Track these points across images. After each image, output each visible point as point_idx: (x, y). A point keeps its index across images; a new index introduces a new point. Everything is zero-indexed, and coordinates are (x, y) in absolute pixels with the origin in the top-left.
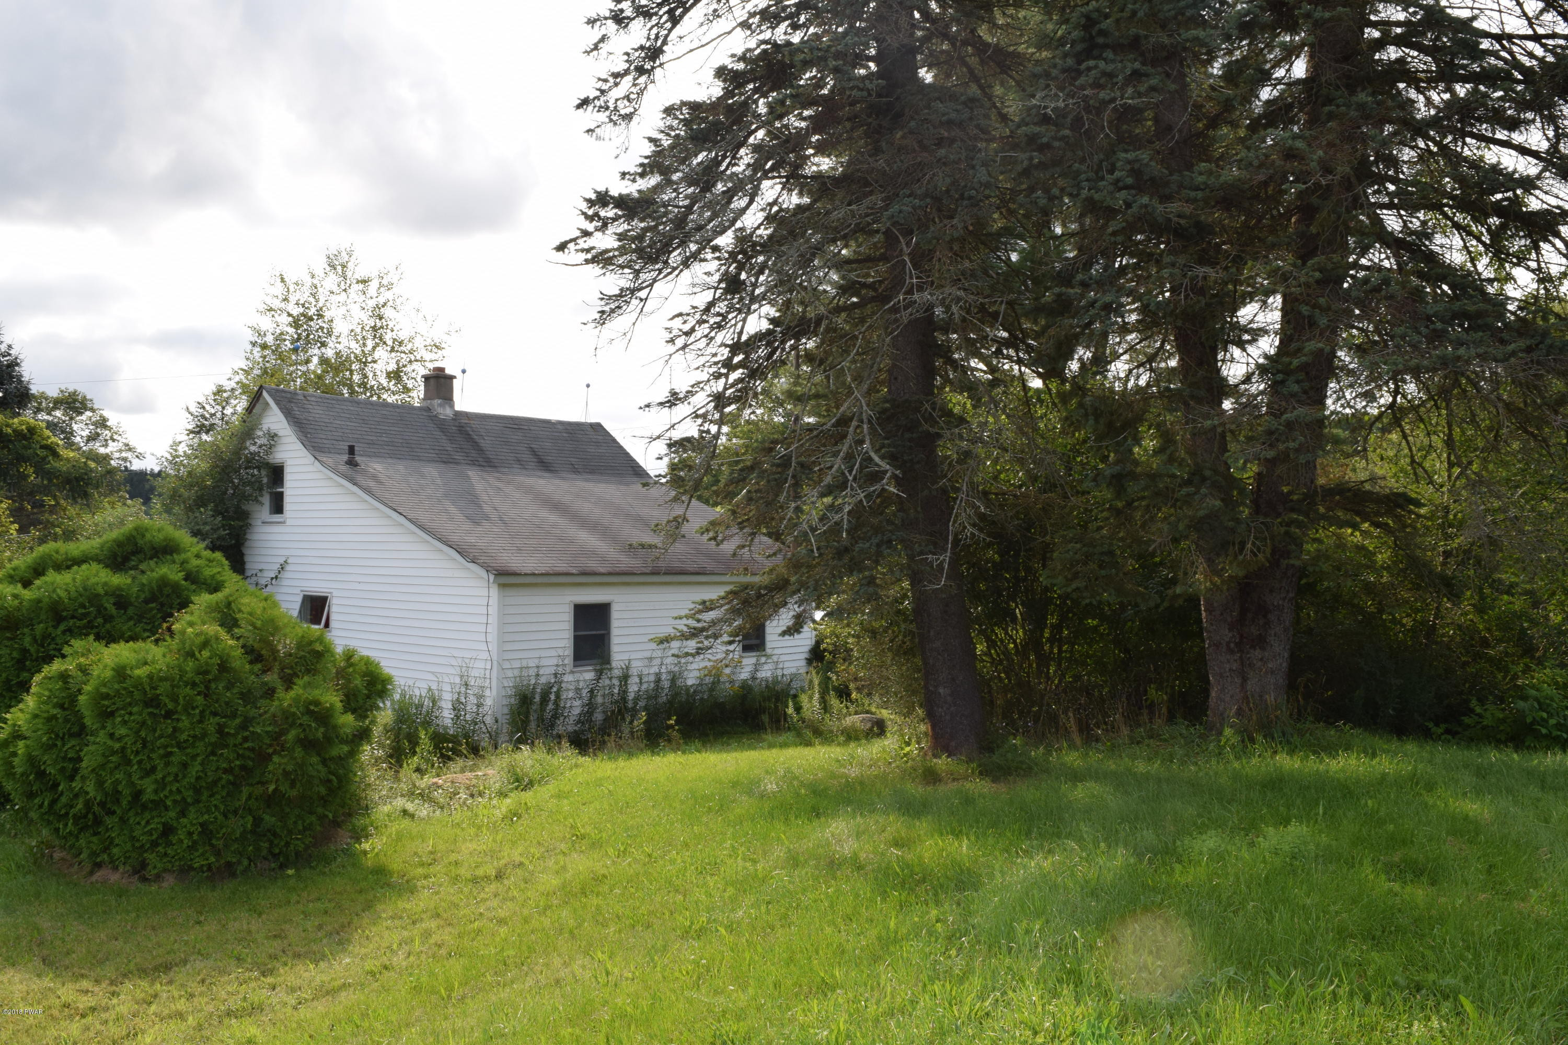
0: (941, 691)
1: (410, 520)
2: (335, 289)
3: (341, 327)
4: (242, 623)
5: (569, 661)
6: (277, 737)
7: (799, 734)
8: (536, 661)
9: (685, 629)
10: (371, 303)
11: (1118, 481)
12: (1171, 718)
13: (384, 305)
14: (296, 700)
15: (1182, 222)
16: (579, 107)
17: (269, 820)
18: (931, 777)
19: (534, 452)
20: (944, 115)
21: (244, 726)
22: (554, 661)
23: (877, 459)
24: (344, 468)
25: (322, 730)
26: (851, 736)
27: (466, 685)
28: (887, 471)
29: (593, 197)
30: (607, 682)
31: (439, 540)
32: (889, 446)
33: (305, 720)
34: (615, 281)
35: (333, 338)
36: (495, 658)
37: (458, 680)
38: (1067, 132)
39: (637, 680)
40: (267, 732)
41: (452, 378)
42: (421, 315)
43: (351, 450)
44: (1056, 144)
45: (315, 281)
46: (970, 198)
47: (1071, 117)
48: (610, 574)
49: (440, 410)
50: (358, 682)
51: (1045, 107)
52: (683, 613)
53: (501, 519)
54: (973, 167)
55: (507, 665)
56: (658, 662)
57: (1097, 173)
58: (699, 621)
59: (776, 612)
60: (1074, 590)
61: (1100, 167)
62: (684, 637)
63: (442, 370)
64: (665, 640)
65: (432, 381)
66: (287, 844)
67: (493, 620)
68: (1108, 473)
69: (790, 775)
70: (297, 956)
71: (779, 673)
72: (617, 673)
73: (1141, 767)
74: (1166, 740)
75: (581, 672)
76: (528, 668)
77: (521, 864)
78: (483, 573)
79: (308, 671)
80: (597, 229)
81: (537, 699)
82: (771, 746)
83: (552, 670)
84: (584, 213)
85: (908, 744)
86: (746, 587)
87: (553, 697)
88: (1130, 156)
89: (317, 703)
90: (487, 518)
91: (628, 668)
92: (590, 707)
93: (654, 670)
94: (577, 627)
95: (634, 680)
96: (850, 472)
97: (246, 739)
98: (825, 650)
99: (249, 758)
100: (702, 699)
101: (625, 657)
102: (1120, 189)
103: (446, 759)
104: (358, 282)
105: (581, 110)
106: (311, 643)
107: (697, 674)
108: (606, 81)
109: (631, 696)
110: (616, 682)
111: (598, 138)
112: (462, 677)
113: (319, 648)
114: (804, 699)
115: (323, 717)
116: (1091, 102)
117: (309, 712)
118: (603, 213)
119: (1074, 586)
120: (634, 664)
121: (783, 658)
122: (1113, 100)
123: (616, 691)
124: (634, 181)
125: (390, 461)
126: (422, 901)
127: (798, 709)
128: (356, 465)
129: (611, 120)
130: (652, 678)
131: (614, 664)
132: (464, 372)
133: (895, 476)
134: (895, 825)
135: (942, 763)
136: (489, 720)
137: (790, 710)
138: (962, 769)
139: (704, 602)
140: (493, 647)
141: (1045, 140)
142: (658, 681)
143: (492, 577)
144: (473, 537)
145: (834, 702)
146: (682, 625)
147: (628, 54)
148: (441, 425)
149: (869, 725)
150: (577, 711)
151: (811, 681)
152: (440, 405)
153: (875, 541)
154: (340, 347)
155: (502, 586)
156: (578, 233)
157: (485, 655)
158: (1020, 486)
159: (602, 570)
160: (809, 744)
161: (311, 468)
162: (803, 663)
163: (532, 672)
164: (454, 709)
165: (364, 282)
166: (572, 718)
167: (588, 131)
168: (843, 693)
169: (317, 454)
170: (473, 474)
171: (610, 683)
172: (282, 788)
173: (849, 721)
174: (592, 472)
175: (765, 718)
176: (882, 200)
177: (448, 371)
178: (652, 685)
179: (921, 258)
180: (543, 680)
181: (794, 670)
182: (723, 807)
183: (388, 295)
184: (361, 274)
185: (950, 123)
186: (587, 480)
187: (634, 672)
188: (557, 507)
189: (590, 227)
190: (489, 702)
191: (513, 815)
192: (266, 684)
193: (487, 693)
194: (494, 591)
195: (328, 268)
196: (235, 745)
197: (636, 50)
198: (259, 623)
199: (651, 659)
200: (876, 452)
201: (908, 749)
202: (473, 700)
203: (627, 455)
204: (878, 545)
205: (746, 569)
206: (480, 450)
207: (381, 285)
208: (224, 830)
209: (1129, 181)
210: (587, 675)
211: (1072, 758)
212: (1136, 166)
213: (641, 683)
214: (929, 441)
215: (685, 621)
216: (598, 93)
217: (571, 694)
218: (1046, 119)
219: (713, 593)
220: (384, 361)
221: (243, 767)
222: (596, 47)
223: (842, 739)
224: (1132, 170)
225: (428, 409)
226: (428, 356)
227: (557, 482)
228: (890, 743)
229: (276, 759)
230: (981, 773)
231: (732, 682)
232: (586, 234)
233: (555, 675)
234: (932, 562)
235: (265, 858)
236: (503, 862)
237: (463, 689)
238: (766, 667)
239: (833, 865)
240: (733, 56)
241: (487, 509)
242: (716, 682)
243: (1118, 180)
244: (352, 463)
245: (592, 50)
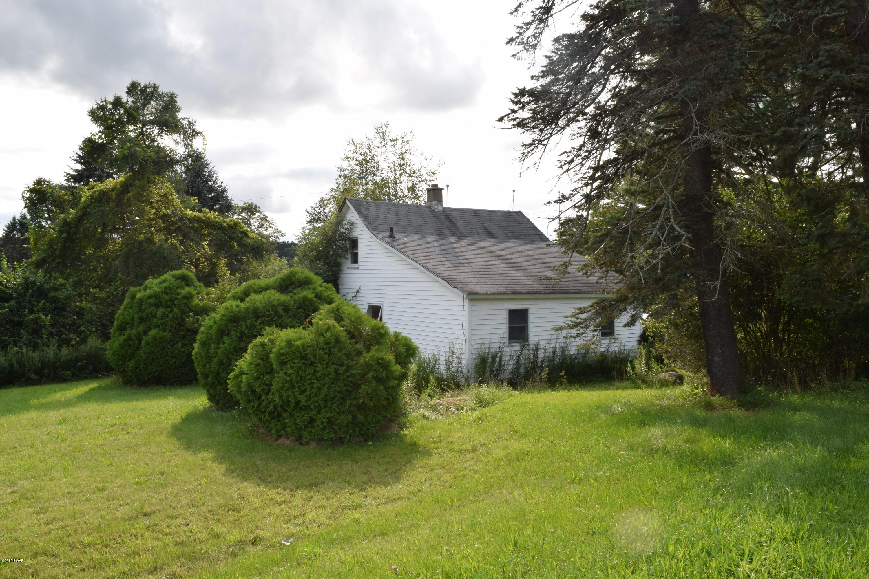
0: (716, 359)
1: (422, 266)
2: (379, 145)
3: (383, 165)
4: (345, 319)
5: (506, 340)
6: (363, 375)
7: (634, 382)
8: (489, 340)
9: (570, 323)
10: (398, 152)
11: (822, 238)
12: (857, 377)
13: (405, 152)
14: (372, 357)
15: (861, 85)
16: (508, 43)
17: (361, 418)
18: (709, 407)
19: (485, 228)
20: (714, 31)
21: (347, 370)
22: (498, 340)
23: (677, 228)
24: (387, 239)
25: (385, 372)
26: (664, 384)
27: (452, 352)
28: (683, 235)
29: (517, 92)
30: (527, 352)
31: (438, 276)
32: (685, 221)
33: (377, 367)
34: (529, 136)
35: (380, 171)
36: (467, 338)
37: (448, 350)
38: (789, 36)
39: (543, 351)
40: (358, 373)
41: (441, 190)
42: (424, 156)
43: (391, 230)
44: (782, 44)
45: (369, 142)
46: (730, 78)
47: (791, 27)
48: (528, 293)
49: (436, 207)
50: (401, 349)
51: (775, 23)
52: (569, 314)
53: (469, 265)
54: (732, 60)
55: (473, 342)
56: (554, 341)
57: (807, 59)
58: (578, 318)
59: (621, 314)
60: (796, 302)
61: (809, 55)
62: (570, 327)
63: (436, 185)
64: (560, 329)
65: (431, 192)
66: (368, 429)
67: (466, 318)
68: (816, 233)
69: (628, 404)
70: (376, 483)
71: (622, 348)
72: (532, 347)
73: (836, 404)
74: (853, 390)
75: (512, 346)
76: (484, 343)
77: (484, 444)
78: (461, 293)
79: (377, 343)
80: (519, 109)
81: (490, 360)
82: (618, 388)
83: (497, 345)
84: (512, 101)
85: (697, 388)
86: (603, 300)
87: (498, 359)
88: (828, 47)
89: (382, 359)
90: (462, 264)
91: (538, 344)
92: (518, 365)
93: (553, 345)
94: (509, 324)
95: (541, 351)
96: (662, 236)
97: (348, 377)
98: (649, 336)
99: (350, 386)
100: (579, 362)
101: (537, 338)
102: (822, 68)
103: (443, 390)
104: (391, 141)
105: (509, 45)
106: (378, 329)
107: (576, 348)
108: (522, 28)
109: (540, 360)
110: (532, 352)
111: (519, 59)
112: (450, 348)
113: (382, 331)
114: (636, 362)
115: (385, 366)
116: (803, 18)
117: (379, 363)
118: (522, 100)
119: (795, 299)
120: (541, 342)
121: (625, 340)
122: (817, 15)
123: (532, 357)
124: (538, 80)
125: (410, 235)
126: (435, 460)
127: (633, 368)
128: (394, 237)
129: (525, 49)
130: (551, 350)
131: (530, 342)
132: (448, 186)
133: (688, 238)
134: (688, 431)
135: (716, 399)
136: (464, 371)
137: (629, 369)
138: (728, 403)
139: (580, 309)
140: (466, 332)
141: (775, 42)
142: (554, 351)
143: (465, 296)
144: (455, 274)
145: (654, 365)
146: (569, 321)
147: (533, 12)
148: (437, 215)
149: (674, 378)
150: (510, 367)
151: (641, 353)
152: (436, 204)
153: (677, 274)
154: (383, 176)
155: (471, 300)
156: (509, 112)
157: (462, 337)
158: (764, 242)
159: (524, 291)
160: (639, 388)
161: (371, 240)
162: (636, 343)
163: (487, 346)
164: (446, 365)
165: (395, 141)
166: (508, 371)
167: (513, 56)
168: (659, 360)
169: (374, 232)
170: (454, 241)
171: (528, 352)
172: (366, 402)
173: (662, 375)
174: (517, 238)
175: (614, 373)
176: (679, 83)
177: (439, 186)
178: (551, 354)
179: (701, 114)
180: (492, 350)
181: (631, 347)
182: (591, 418)
183: (407, 147)
184: (393, 136)
185: (718, 35)
186: (514, 243)
187: (541, 346)
188: (499, 257)
189: (516, 108)
190: (464, 361)
191: (479, 420)
192: (357, 349)
193: (463, 357)
194: (467, 303)
195: (376, 135)
196: (343, 379)
197: (538, 9)
198: (353, 319)
199: (551, 340)
200: (677, 224)
201: (696, 391)
202: (456, 360)
203: (536, 228)
204: (679, 277)
205: (604, 290)
206: (457, 228)
207: (403, 142)
208: (338, 421)
209: (828, 62)
210: (516, 348)
211: (795, 399)
212: (832, 53)
213: (545, 353)
214: (708, 218)
215: (570, 319)
216: (518, 35)
217: (507, 358)
218: (775, 30)
219: (585, 304)
220: (406, 182)
221: (347, 391)
222: (516, 10)
223: (658, 385)
224: (829, 55)
225: (429, 207)
226: (428, 178)
227: (498, 244)
228: (686, 388)
229: (363, 387)
230: (739, 406)
231: (595, 353)
232: (514, 111)
233: (499, 347)
234: (710, 286)
235: (358, 436)
236: (475, 443)
237: (451, 354)
238: (615, 345)
239: (652, 451)
240: (591, 6)
241: (462, 259)
242: (586, 353)
243: (820, 62)
244: (392, 236)
245: (514, 12)
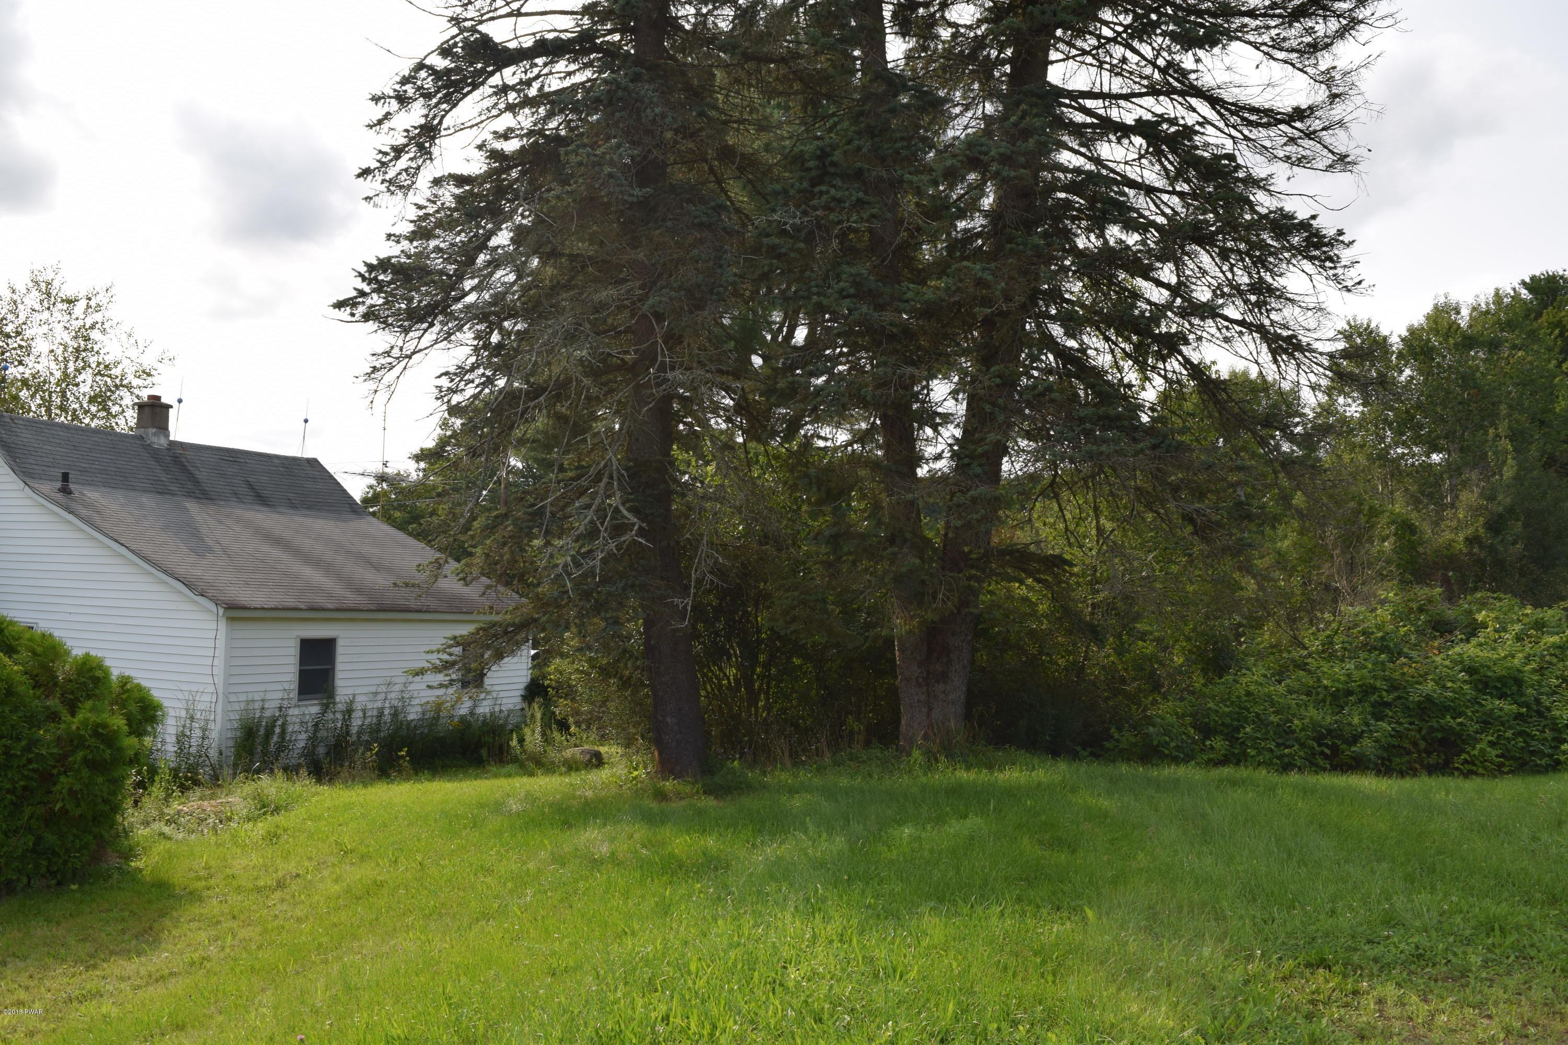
0: (669, 720)
1: (133, 551)
2: (37, 307)
3: (41, 346)
4: (22, 649)
5: (294, 695)
6: (61, 759)
7: (522, 766)
8: (262, 694)
9: (438, 662)
10: (77, 324)
11: (835, 540)
12: (867, 744)
13: (92, 327)
14: (85, 723)
15: (895, 330)
16: (359, 176)
17: (50, 838)
18: (661, 796)
19: (251, 486)
20: (696, 217)
21: (28, 749)
22: (279, 695)
23: (625, 512)
24: (59, 496)
25: (109, 751)
26: (572, 766)
27: (192, 718)
28: (633, 525)
29: (375, 262)
30: (331, 716)
31: (165, 572)
32: (632, 501)
33: (92, 742)
34: (384, 339)
35: (32, 358)
36: (220, 691)
37: (183, 714)
38: (801, 245)
39: (361, 714)
40: (51, 754)
41: (169, 407)
42: (132, 341)
43: (65, 477)
44: (793, 255)
45: (15, 297)
46: (718, 294)
47: (805, 231)
48: (337, 610)
49: (155, 439)
50: (133, 708)
51: (785, 224)
52: (434, 648)
53: (225, 552)
54: (721, 266)
55: (233, 698)
56: (382, 696)
57: (824, 280)
58: (451, 655)
59: (519, 648)
60: (792, 632)
61: (827, 276)
62: (436, 669)
63: (158, 398)
64: (421, 672)
65: (147, 410)
66: (65, 862)
67: (221, 652)
68: (827, 533)
69: (530, 798)
71: (497, 709)
72: (340, 707)
73: (844, 782)
74: (864, 762)
75: (306, 706)
76: (253, 701)
77: (298, 875)
78: (212, 607)
79: (89, 697)
80: (374, 291)
81: (262, 731)
82: (496, 776)
83: (276, 704)
84: (361, 275)
85: (636, 769)
86: (494, 624)
87: (277, 730)
88: (853, 270)
89: (105, 726)
90: (210, 550)
91: (352, 702)
92: (313, 740)
93: (379, 704)
94: (302, 662)
95: (358, 714)
96: (602, 524)
97: (30, 761)
98: (549, 686)
99: (32, 779)
100: (422, 733)
101: (350, 691)
102: (844, 297)
103: (184, 789)
104: (63, 301)
105: (362, 179)
106: (91, 669)
107: (419, 709)
108: (386, 154)
109: (354, 730)
110: (339, 716)
111: (375, 205)
112: (187, 710)
113: (98, 673)
114: (527, 731)
115: (108, 738)
116: (823, 222)
117: (96, 734)
118: (381, 277)
119: (793, 628)
120: (359, 699)
121: (502, 694)
122: (840, 222)
123: (339, 725)
124: (398, 242)
125: (104, 489)
126: (213, 907)
127: (521, 741)
128: (70, 493)
129: (389, 190)
130: (375, 713)
131: (338, 699)
132: (180, 401)
133: (641, 530)
134: (640, 832)
135: (669, 785)
136: (213, 753)
137: (514, 743)
138: (688, 789)
139: (455, 638)
140: (219, 680)
141: (783, 250)
142: (381, 714)
143: (221, 611)
144: (198, 570)
145: (556, 735)
146: (434, 658)
147: (407, 131)
148: (155, 454)
149: (588, 757)
150: (301, 744)
151: (533, 716)
152: (155, 434)
153: (621, 585)
154: (39, 367)
155: (231, 619)
156: (354, 294)
157: (211, 689)
158: (739, 538)
159: (330, 606)
160: (531, 774)
161: (19, 494)
162: (519, 700)
163: (257, 705)
164: (178, 742)
165: (69, 301)
166: (296, 751)
167: (366, 198)
168: (563, 726)
169: (27, 480)
170: (192, 507)
171: (335, 719)
172: (68, 807)
173: (568, 753)
174: (309, 508)
175: (484, 752)
176: (642, 287)
177: (163, 400)
178: (375, 720)
179: (673, 339)
180: (268, 714)
181: (511, 707)
182: (475, 824)
183: (98, 317)
184: (68, 291)
185: (701, 225)
186: (305, 516)
187: (358, 706)
188: (278, 542)
189: (367, 289)
190: (214, 735)
191: (272, 837)
192: (48, 708)
193: (211, 726)
194: (223, 625)
195: (31, 285)
196: (19, 766)
197: (416, 128)
198: (39, 650)
199: (376, 693)
200: (623, 504)
201: (636, 773)
202: (198, 733)
203: (344, 491)
204: (624, 589)
205: (491, 608)
206: (197, 482)
207: (88, 307)
208: (6, 849)
209: (852, 291)
210: (313, 709)
211: (785, 777)
212: (858, 279)
213: (365, 717)
214: (665, 497)
215: (435, 656)
216: (378, 165)
217: (297, 728)
218: (784, 233)
219: (464, 630)
220: (86, 383)
221: (25, 788)
222: (380, 122)
223: (563, 769)
224: (854, 281)
225: (141, 438)
226: (136, 382)
227: (275, 516)
228: (604, 774)
229: (63, 779)
230: (705, 793)
231: (452, 717)
232: (362, 294)
233: (280, 708)
234: (677, 605)
235: (43, 876)
236: (280, 874)
237: (188, 722)
238: (485, 703)
239: (595, 863)
240: (495, 133)
241: (210, 542)
242: (437, 718)
243: (843, 290)
244: (65, 490)
245: (375, 125)
